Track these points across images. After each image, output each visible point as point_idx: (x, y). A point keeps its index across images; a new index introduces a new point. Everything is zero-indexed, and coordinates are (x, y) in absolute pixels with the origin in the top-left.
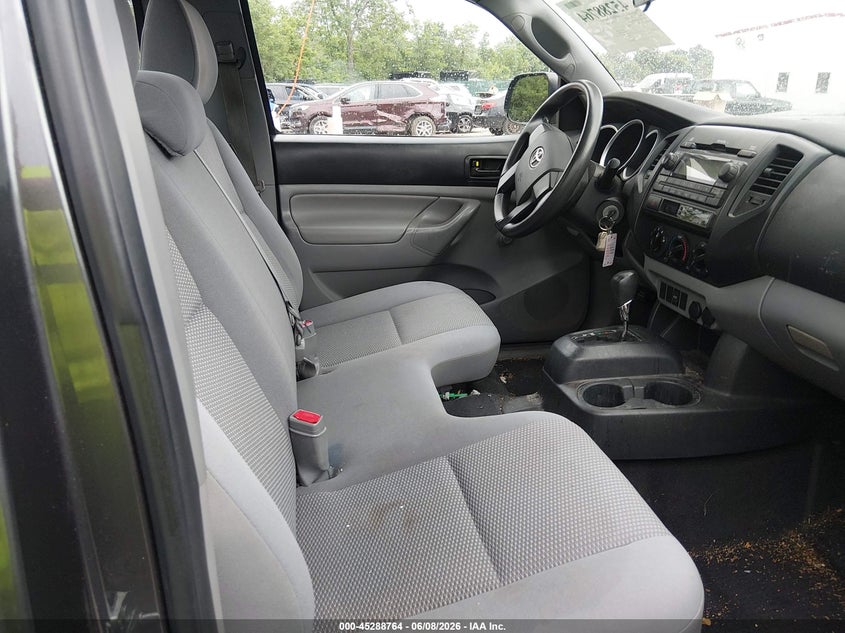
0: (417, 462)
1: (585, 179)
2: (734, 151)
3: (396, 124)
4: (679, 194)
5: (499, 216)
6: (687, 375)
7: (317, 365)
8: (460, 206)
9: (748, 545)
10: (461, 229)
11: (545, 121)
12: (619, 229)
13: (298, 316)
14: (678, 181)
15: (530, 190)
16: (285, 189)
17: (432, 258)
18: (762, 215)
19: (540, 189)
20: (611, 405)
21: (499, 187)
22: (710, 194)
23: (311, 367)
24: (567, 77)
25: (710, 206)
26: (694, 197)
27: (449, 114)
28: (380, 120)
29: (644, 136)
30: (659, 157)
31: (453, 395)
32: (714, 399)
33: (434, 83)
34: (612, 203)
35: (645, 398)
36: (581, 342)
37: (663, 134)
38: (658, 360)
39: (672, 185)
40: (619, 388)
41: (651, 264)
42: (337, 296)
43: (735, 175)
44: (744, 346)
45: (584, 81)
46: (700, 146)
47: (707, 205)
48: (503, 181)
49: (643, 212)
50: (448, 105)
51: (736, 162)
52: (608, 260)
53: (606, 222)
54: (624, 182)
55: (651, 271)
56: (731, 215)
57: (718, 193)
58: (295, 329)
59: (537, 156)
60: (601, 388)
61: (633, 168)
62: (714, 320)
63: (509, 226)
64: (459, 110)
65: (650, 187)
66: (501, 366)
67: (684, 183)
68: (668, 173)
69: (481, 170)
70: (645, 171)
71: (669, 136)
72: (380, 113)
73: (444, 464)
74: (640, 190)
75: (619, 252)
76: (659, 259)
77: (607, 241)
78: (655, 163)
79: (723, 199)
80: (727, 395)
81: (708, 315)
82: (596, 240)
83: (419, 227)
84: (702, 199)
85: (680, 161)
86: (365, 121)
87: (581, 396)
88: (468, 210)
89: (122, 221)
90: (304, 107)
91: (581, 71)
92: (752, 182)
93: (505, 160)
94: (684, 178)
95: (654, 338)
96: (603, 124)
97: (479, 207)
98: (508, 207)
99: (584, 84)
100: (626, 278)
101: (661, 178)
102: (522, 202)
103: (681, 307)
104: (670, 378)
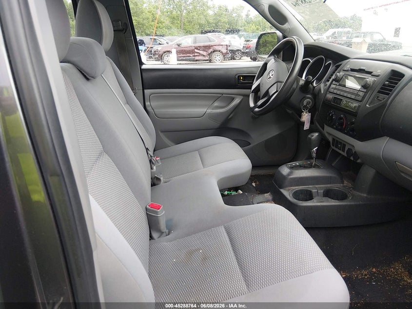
0: (210, 228)
1: (295, 86)
2: (370, 73)
3: (204, 56)
4: (342, 94)
5: (252, 105)
6: (345, 185)
7: (162, 179)
8: (233, 99)
9: (374, 270)
10: (233, 111)
11: (275, 57)
12: (312, 111)
13: (152, 155)
14: (341, 88)
15: (267, 92)
16: (147, 92)
17: (219, 125)
18: (383, 106)
19: (272, 91)
20: (306, 200)
21: (252, 89)
22: (357, 95)
23: (159, 179)
24: (286, 34)
25: (357, 100)
26: (349, 96)
27: (230, 50)
28: (196, 54)
29: (325, 64)
30: (332, 75)
31: (229, 192)
32: (358, 197)
33: (222, 36)
34: (308, 98)
35: (324, 197)
36: (292, 168)
37: (334, 63)
38: (331, 177)
39: (338, 90)
40: (311, 191)
41: (328, 129)
42: (172, 144)
43: (370, 85)
44: (374, 171)
45: (294, 37)
46: (353, 70)
47: (355, 100)
48: (254, 87)
49: (324, 103)
50: (229, 46)
51: (370, 78)
52: (307, 127)
53: (305, 107)
54: (314, 87)
55: (327, 132)
56: (367, 106)
57: (361, 94)
58: (151, 161)
59: (271, 75)
60: (301, 191)
61: (319, 80)
62: (359, 158)
63: (257, 109)
64: (235, 49)
65: (327, 90)
66: (253, 178)
67: (344, 89)
68: (336, 83)
69: (243, 81)
70: (325, 82)
71: (337, 65)
72: (196, 50)
73: (222, 230)
74: (322, 92)
75: (312, 122)
76: (332, 127)
77: (306, 117)
78: (330, 78)
79: (363, 97)
80: (365, 195)
81: (356, 155)
82: (300, 116)
83: (212, 109)
84: (353, 97)
85: (342, 77)
86: (189, 55)
87: (291, 195)
88: (237, 101)
89: (50, 125)
90: (159, 48)
91: (293, 32)
92: (378, 89)
93: (255, 76)
94: (344, 86)
95: (329, 166)
96: (304, 58)
97: (243, 99)
98: (256, 100)
99: (294, 39)
100: (315, 136)
101: (333, 86)
102: (263, 97)
103: (342, 151)
104: (336, 186)
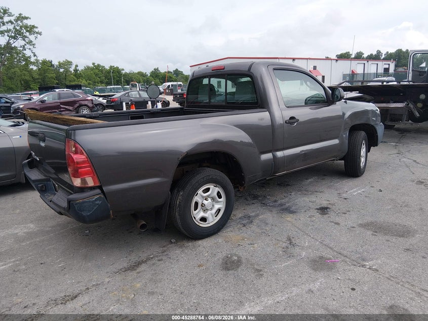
3: (71, 110)
28: (62, 109)
72: (62, 106)
86: (55, 110)
90: (21, 106)
